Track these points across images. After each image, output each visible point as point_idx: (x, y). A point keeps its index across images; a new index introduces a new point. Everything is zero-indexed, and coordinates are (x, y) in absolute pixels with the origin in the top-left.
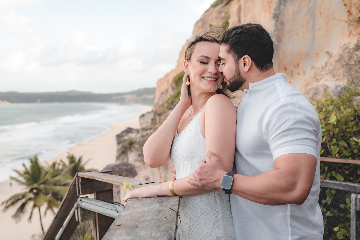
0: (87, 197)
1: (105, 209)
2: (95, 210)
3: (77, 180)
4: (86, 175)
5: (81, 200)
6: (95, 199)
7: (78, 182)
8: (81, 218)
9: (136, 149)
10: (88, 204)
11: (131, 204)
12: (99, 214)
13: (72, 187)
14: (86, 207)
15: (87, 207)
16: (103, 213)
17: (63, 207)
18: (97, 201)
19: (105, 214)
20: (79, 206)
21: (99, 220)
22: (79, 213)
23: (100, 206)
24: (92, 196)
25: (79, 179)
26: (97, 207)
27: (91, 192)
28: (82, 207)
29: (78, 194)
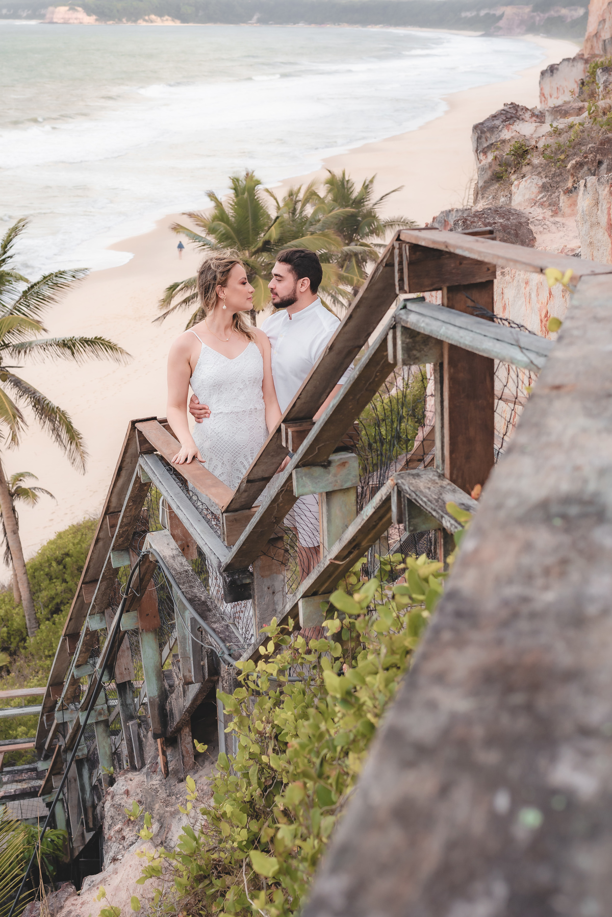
0: (423, 299)
1: (477, 336)
2: (447, 337)
3: (397, 251)
4: (424, 239)
5: (405, 307)
6: (443, 305)
7: (401, 255)
8: (403, 354)
9: (535, 167)
10: (427, 320)
11: (577, 328)
12: (453, 348)
13: (381, 268)
14: (419, 327)
15: (423, 327)
16: (470, 346)
17: (351, 324)
18: (451, 312)
19: (477, 349)
20: (399, 322)
21: (450, 363)
22: (399, 342)
23: (460, 327)
24: (435, 297)
25: (403, 248)
26: (452, 328)
27: (434, 287)
28: (408, 326)
29: (397, 288)
